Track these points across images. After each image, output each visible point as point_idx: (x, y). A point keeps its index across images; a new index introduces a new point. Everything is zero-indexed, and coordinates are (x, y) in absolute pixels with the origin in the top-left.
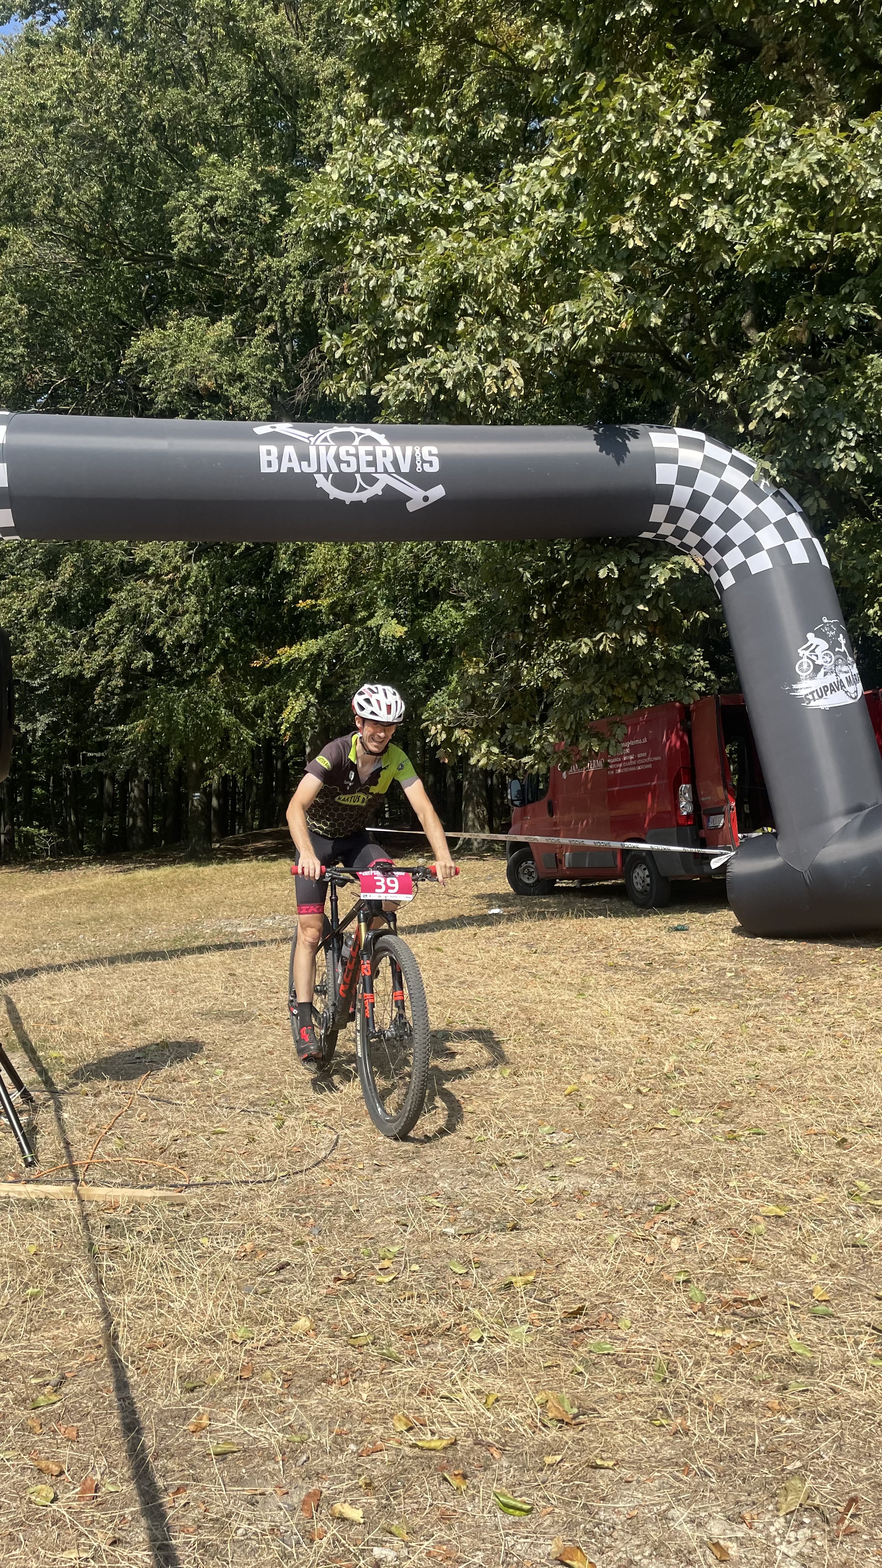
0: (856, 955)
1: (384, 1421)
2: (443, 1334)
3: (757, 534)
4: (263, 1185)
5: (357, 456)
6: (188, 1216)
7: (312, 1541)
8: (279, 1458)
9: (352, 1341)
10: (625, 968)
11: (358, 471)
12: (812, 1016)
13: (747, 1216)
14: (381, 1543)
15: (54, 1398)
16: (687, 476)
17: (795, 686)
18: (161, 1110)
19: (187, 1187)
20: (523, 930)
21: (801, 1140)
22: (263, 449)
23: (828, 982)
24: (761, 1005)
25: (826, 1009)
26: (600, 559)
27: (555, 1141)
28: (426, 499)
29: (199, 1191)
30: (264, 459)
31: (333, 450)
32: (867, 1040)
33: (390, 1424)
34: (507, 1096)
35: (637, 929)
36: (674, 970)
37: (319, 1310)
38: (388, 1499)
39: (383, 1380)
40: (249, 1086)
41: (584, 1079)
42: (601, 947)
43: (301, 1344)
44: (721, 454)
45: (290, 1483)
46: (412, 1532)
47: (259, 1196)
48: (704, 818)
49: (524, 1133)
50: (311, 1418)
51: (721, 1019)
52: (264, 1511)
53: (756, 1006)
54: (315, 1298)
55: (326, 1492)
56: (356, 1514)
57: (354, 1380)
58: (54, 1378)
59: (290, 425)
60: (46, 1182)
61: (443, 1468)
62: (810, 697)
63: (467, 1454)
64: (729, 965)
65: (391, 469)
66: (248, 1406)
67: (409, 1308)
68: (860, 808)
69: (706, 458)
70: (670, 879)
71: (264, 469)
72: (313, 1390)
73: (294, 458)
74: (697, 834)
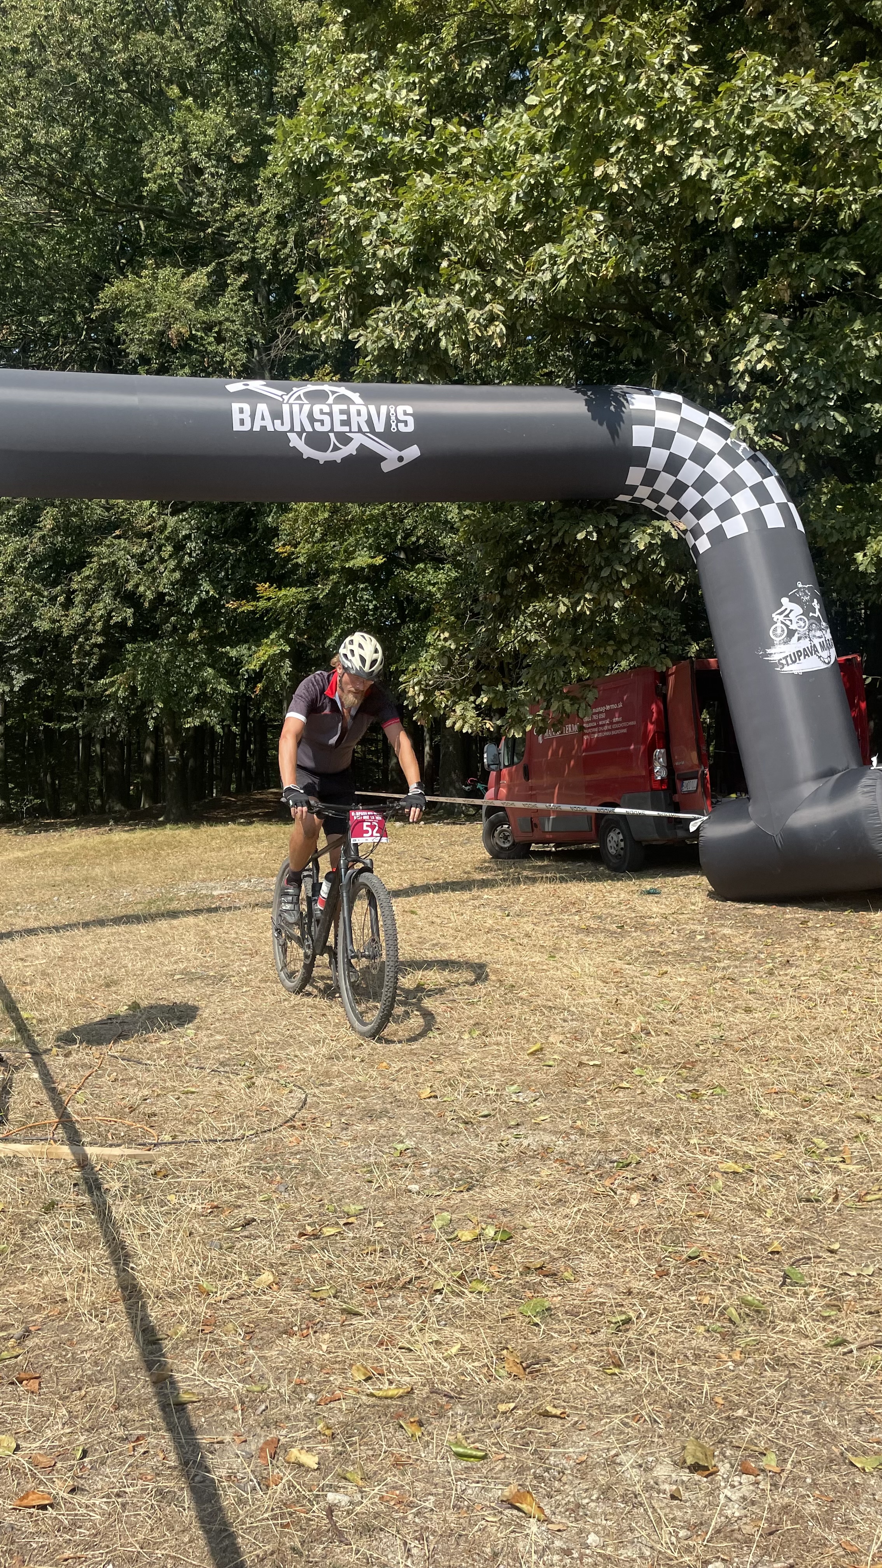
0: (824, 919)
1: (343, 1371)
2: (404, 1287)
3: (733, 498)
4: (233, 1143)
5: (330, 414)
6: (155, 1174)
7: (268, 1487)
8: (239, 1407)
9: (314, 1295)
10: (597, 930)
11: (332, 430)
12: (780, 978)
13: (706, 1172)
14: (336, 1489)
15: (18, 1350)
16: (664, 439)
17: (769, 651)
18: (131, 1070)
19: (155, 1145)
20: (500, 895)
21: (762, 1099)
22: (236, 406)
23: (796, 945)
24: (729, 967)
25: (793, 971)
26: (577, 522)
27: (521, 1100)
28: (401, 459)
29: (167, 1149)
30: (236, 417)
31: (306, 408)
32: (831, 1002)
33: (349, 1375)
34: (475, 1056)
35: (610, 892)
36: (645, 933)
37: (283, 1265)
38: (344, 1446)
39: (344, 1331)
40: (220, 1046)
41: (551, 1039)
42: (574, 910)
43: (264, 1298)
44: (699, 417)
45: (249, 1432)
46: (366, 1478)
47: (227, 1154)
48: (678, 782)
49: (491, 1092)
50: (271, 1368)
51: (689, 980)
52: (221, 1458)
53: (724, 968)
54: (280, 1253)
55: (283, 1440)
56: (311, 1461)
57: (315, 1332)
58: (17, 1332)
59: (262, 382)
60: (15, 1141)
61: (400, 1416)
62: (784, 661)
63: (423, 1402)
64: (699, 928)
65: (365, 428)
66: (209, 1358)
67: (372, 1262)
68: (831, 772)
69: (683, 420)
70: (644, 844)
71: (237, 427)
72: (274, 1342)
73: (267, 416)
74: (671, 798)
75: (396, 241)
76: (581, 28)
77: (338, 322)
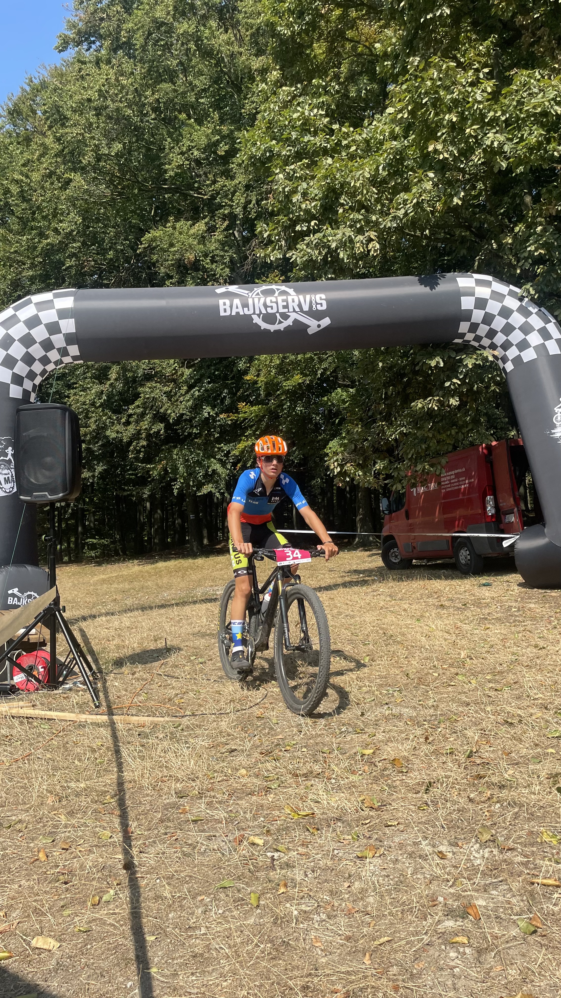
1: (279, 810)
3: (528, 338)
5: (277, 303)
6: (182, 730)
8: (224, 822)
9: (266, 779)
10: (449, 607)
13: (493, 724)
14: (271, 852)
15: (111, 801)
16: (481, 303)
17: (553, 431)
18: (169, 681)
19: (183, 717)
20: (389, 588)
21: (533, 689)
22: (221, 302)
24: (529, 625)
26: (431, 356)
28: (319, 326)
29: (189, 719)
30: (221, 308)
31: (262, 300)
33: (282, 812)
35: (460, 586)
36: (479, 608)
37: (250, 768)
38: (277, 837)
39: (281, 794)
40: (219, 669)
41: (412, 662)
42: (436, 596)
44: (503, 289)
45: (229, 832)
46: (288, 849)
47: (221, 720)
48: (502, 516)
50: (242, 808)
51: (502, 632)
54: (248, 763)
56: (260, 842)
59: (236, 286)
63: (320, 821)
64: (514, 604)
65: (297, 309)
69: (493, 291)
70: (482, 556)
72: (244, 798)
73: (240, 306)
74: (498, 527)
75: (313, 199)
76: (418, 66)
77: (280, 247)
